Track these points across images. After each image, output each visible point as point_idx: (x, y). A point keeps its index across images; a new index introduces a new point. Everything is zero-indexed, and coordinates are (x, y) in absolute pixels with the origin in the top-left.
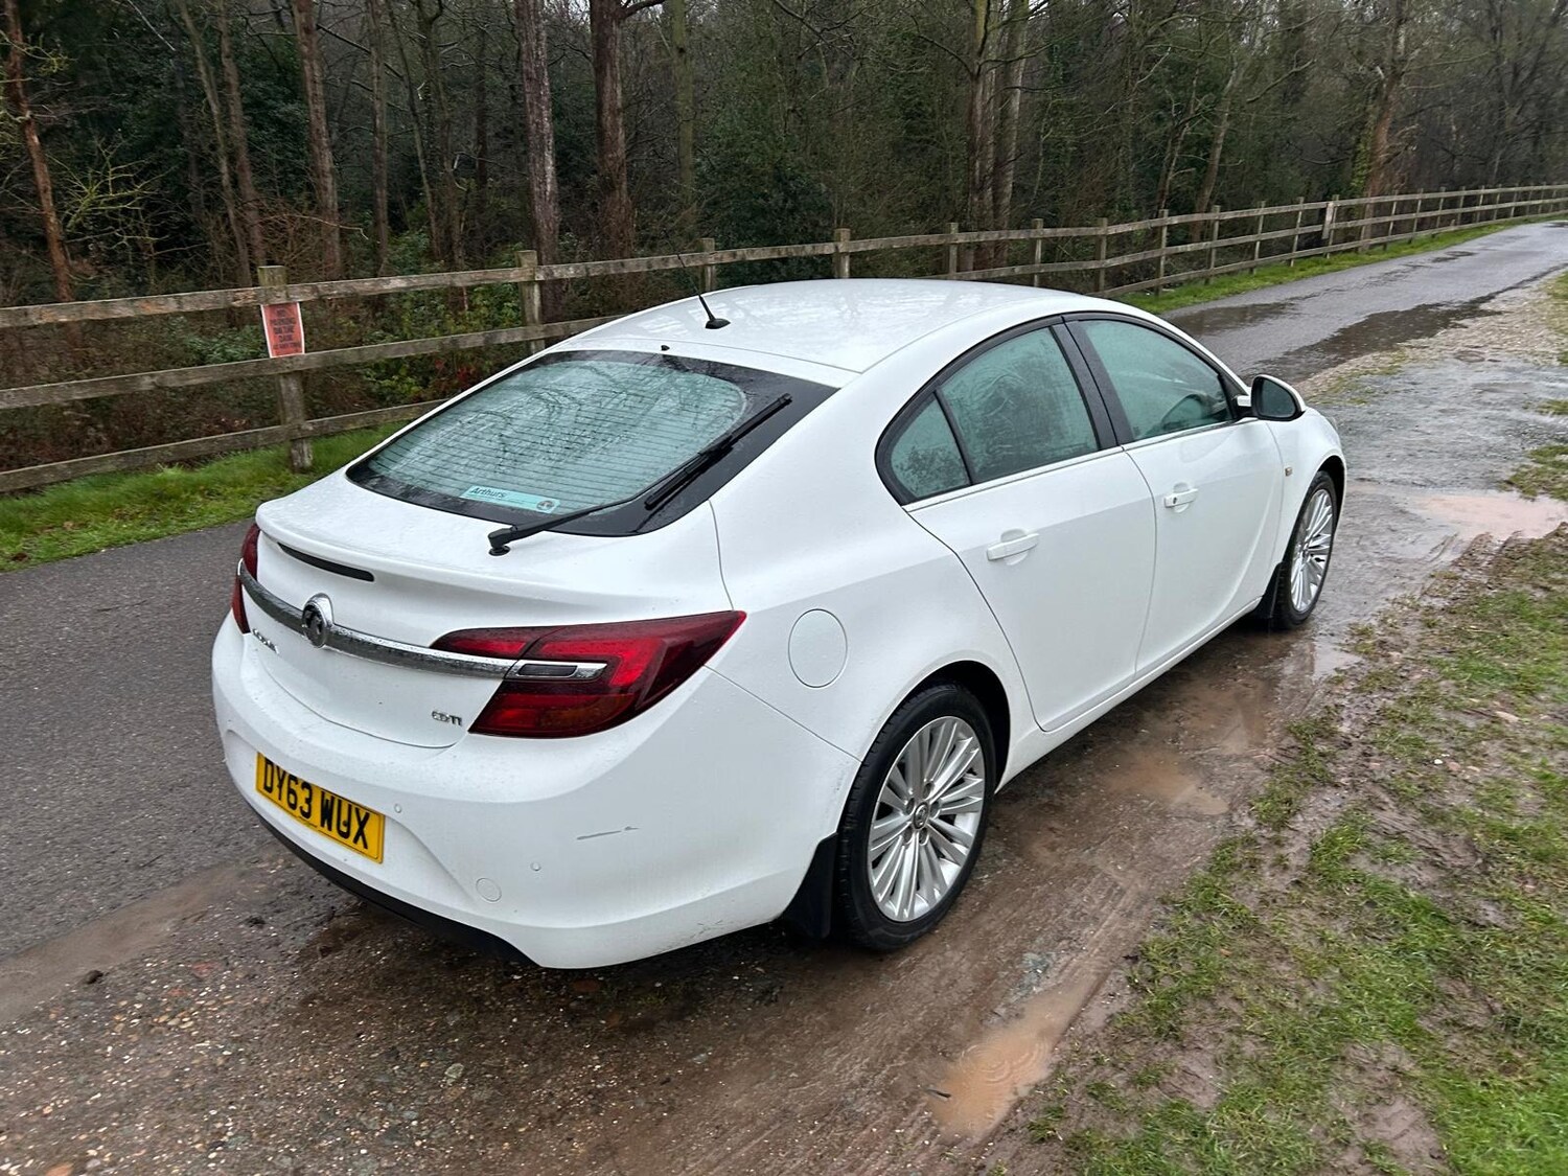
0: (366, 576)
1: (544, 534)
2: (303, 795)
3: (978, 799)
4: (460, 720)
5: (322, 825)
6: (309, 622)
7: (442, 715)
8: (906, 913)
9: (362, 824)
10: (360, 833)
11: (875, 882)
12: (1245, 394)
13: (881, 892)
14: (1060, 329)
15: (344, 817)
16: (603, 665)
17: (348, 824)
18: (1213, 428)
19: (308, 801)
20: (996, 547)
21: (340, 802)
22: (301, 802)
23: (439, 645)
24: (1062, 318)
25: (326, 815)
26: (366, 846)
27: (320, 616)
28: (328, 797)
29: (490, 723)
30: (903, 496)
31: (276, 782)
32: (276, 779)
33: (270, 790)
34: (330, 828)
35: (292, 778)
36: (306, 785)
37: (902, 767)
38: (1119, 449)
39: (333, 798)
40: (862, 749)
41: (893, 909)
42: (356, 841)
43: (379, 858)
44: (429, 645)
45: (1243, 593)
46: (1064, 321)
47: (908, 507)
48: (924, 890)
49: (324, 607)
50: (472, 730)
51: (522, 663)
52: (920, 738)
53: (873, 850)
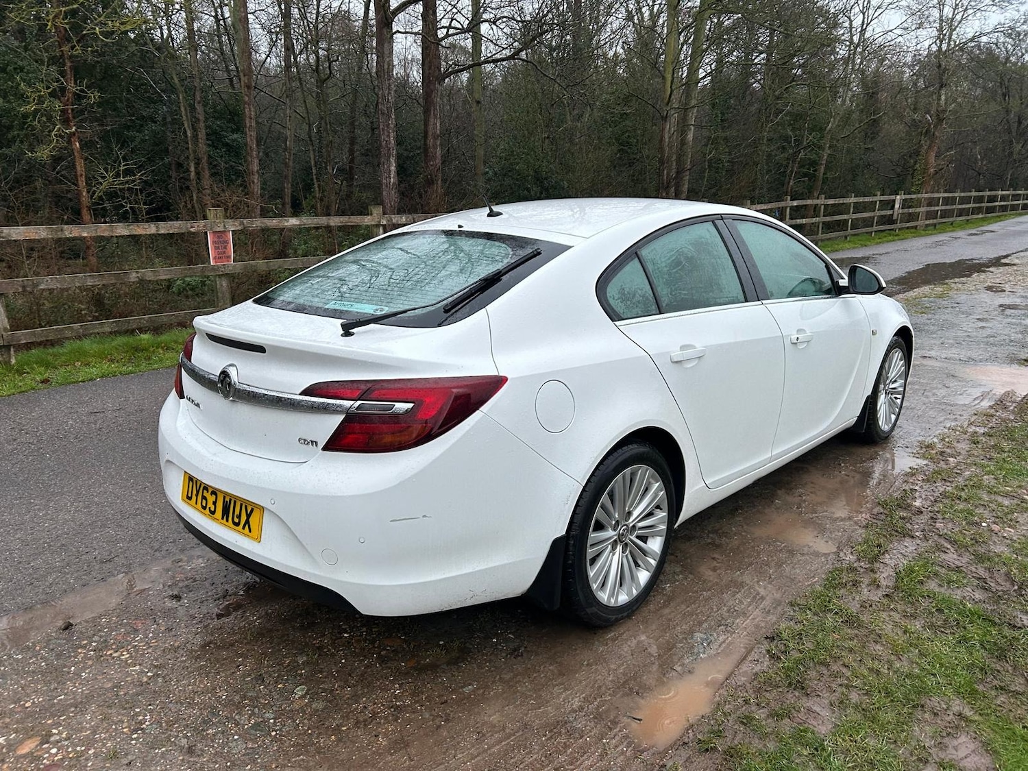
0: (259, 349)
1: (372, 326)
2: (211, 499)
3: (663, 527)
4: (316, 443)
5: (223, 519)
7: (305, 440)
8: (613, 601)
9: (248, 516)
10: (247, 522)
11: (591, 574)
12: (843, 278)
13: (595, 583)
14: (719, 223)
15: (237, 511)
16: (412, 405)
17: (239, 517)
18: (822, 298)
19: (214, 503)
20: (677, 354)
21: (235, 502)
22: (210, 505)
23: (305, 392)
24: (722, 217)
25: (226, 511)
26: (250, 531)
27: (229, 377)
28: (227, 499)
29: (336, 443)
30: (614, 316)
31: (195, 492)
32: (197, 489)
33: (190, 498)
34: (227, 521)
35: (206, 488)
36: (214, 493)
37: (611, 496)
38: (760, 303)
39: (230, 500)
40: (584, 478)
41: (603, 597)
42: (244, 528)
43: (258, 539)
44: (298, 393)
45: (844, 414)
46: (722, 219)
47: (618, 323)
48: (625, 587)
49: (233, 372)
50: (325, 448)
51: (359, 402)
52: (624, 477)
53: (590, 552)
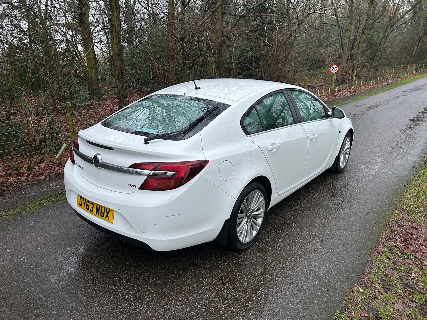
0: (111, 149)
1: (157, 140)
2: (91, 206)
4: (136, 186)
5: (96, 214)
6: (94, 161)
7: (131, 185)
9: (108, 213)
10: (107, 216)
12: (330, 111)
14: (285, 92)
15: (103, 211)
16: (174, 172)
17: (104, 213)
18: (322, 120)
19: (92, 208)
20: (270, 147)
21: (102, 208)
22: (90, 208)
23: (130, 167)
24: (286, 90)
25: (98, 211)
26: (108, 219)
27: (98, 159)
28: (98, 206)
29: (145, 186)
30: (247, 133)
31: (83, 203)
32: (83, 201)
33: (81, 205)
34: (98, 215)
35: (88, 202)
36: (92, 203)
38: (299, 124)
39: (100, 207)
40: (237, 197)
42: (106, 218)
43: (112, 222)
44: (128, 167)
45: (327, 164)
46: (286, 91)
47: (248, 136)
49: (99, 157)
50: (139, 189)
51: (153, 171)
